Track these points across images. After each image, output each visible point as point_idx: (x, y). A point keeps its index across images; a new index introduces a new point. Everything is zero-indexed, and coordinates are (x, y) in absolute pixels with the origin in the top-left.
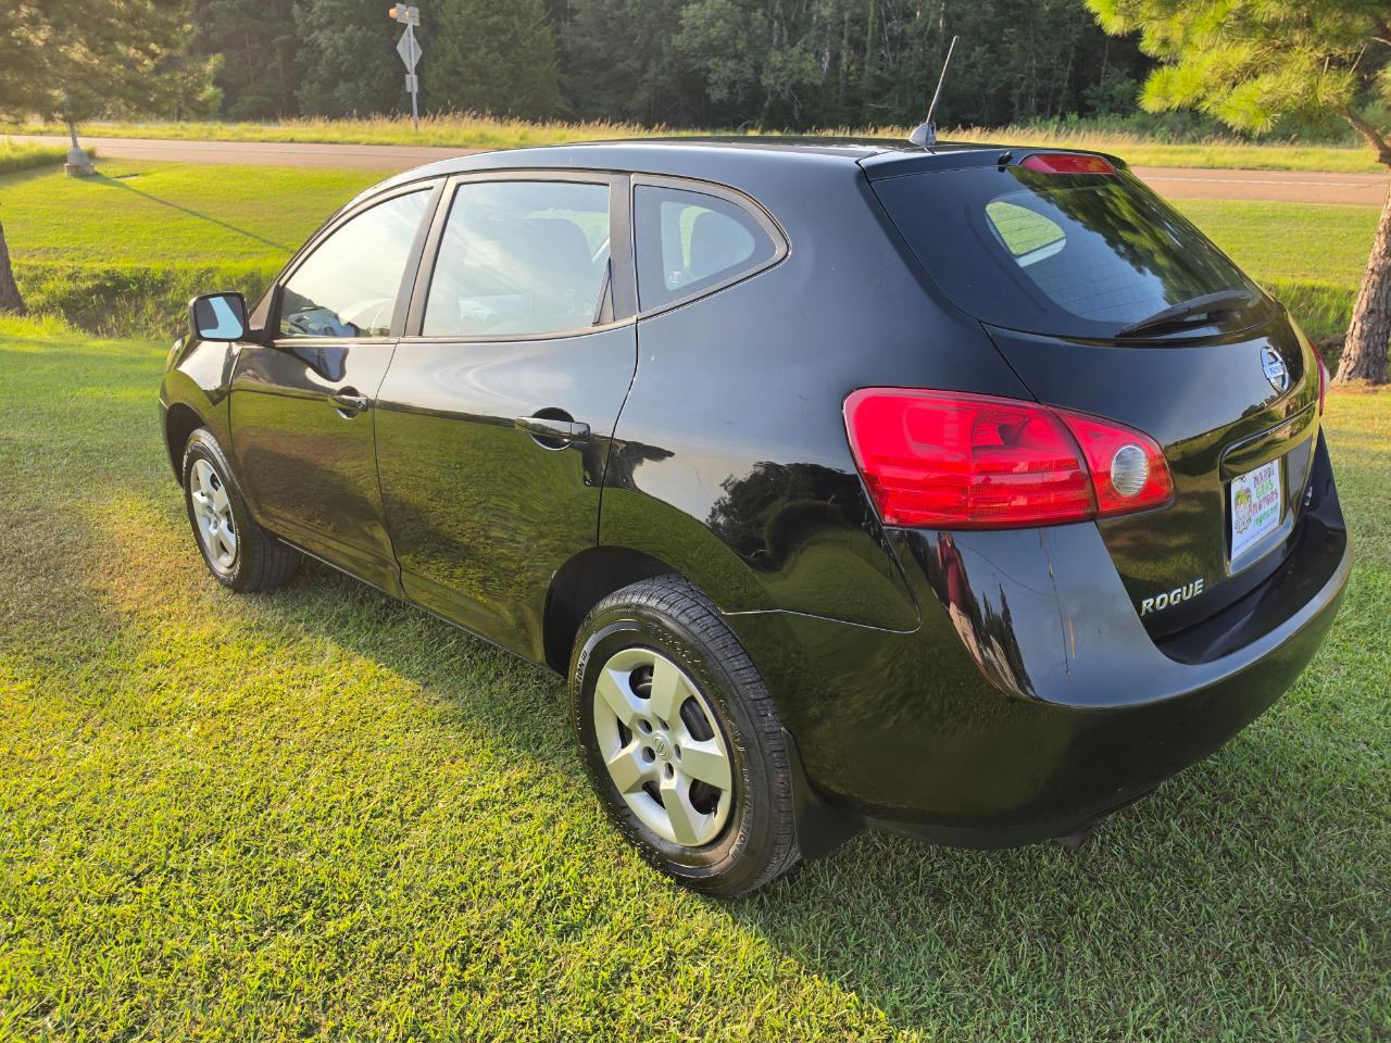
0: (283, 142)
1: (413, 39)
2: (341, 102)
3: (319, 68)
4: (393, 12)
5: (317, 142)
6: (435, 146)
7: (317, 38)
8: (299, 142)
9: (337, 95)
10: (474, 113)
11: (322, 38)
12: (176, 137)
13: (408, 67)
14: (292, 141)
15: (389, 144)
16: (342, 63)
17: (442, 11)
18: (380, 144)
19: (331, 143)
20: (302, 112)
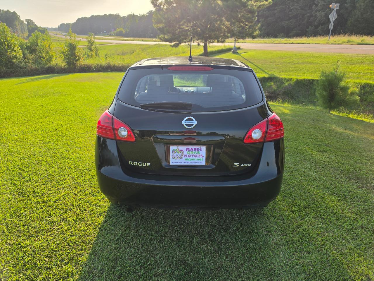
0: (290, 44)
1: (335, 13)
2: (319, 31)
3: (315, 22)
4: (331, 6)
5: (299, 43)
6: (331, 44)
7: (317, 14)
8: (294, 44)
9: (318, 29)
10: (349, 34)
11: (318, 14)
12: (266, 43)
13: (331, 21)
14: (292, 43)
15: (318, 44)
16: (322, 20)
17: (358, 2)
18: (316, 44)
19: (302, 44)
20: (307, 35)
